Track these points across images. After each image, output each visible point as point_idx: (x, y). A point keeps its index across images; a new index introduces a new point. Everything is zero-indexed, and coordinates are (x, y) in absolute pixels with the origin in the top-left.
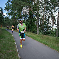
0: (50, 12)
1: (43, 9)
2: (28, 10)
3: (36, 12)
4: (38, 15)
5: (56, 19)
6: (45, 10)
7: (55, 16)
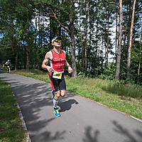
0: (99, 26)
1: (85, 17)
2: (47, 18)
3: (69, 24)
4: (73, 31)
5: (113, 41)
6: (88, 20)
7: (110, 35)
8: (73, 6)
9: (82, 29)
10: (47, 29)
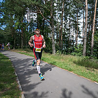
0: (71, 18)
1: (61, 12)
2: (35, 14)
3: (50, 17)
4: (53, 22)
5: (81, 29)
6: (64, 15)
7: (79, 24)
8: (53, 5)
9: (59, 21)
10: (35, 21)
